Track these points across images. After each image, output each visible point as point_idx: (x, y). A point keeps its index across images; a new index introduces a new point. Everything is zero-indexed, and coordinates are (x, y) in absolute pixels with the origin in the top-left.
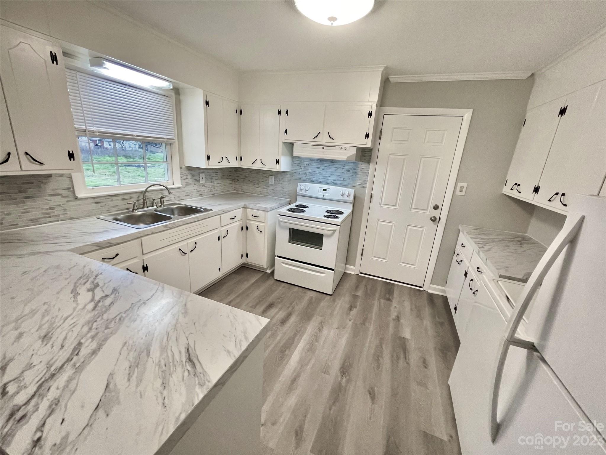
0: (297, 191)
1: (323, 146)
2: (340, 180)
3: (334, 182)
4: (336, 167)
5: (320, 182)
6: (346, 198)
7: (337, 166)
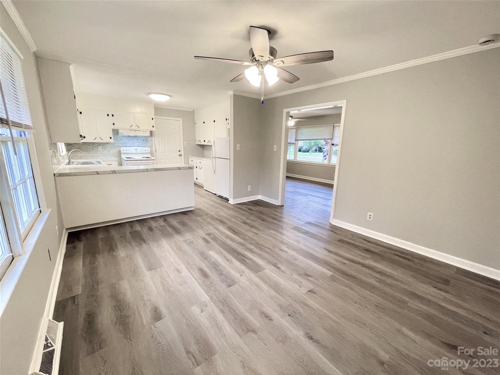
0: (122, 151)
2: (141, 145)
4: (137, 139)
5: (132, 146)
6: (147, 152)
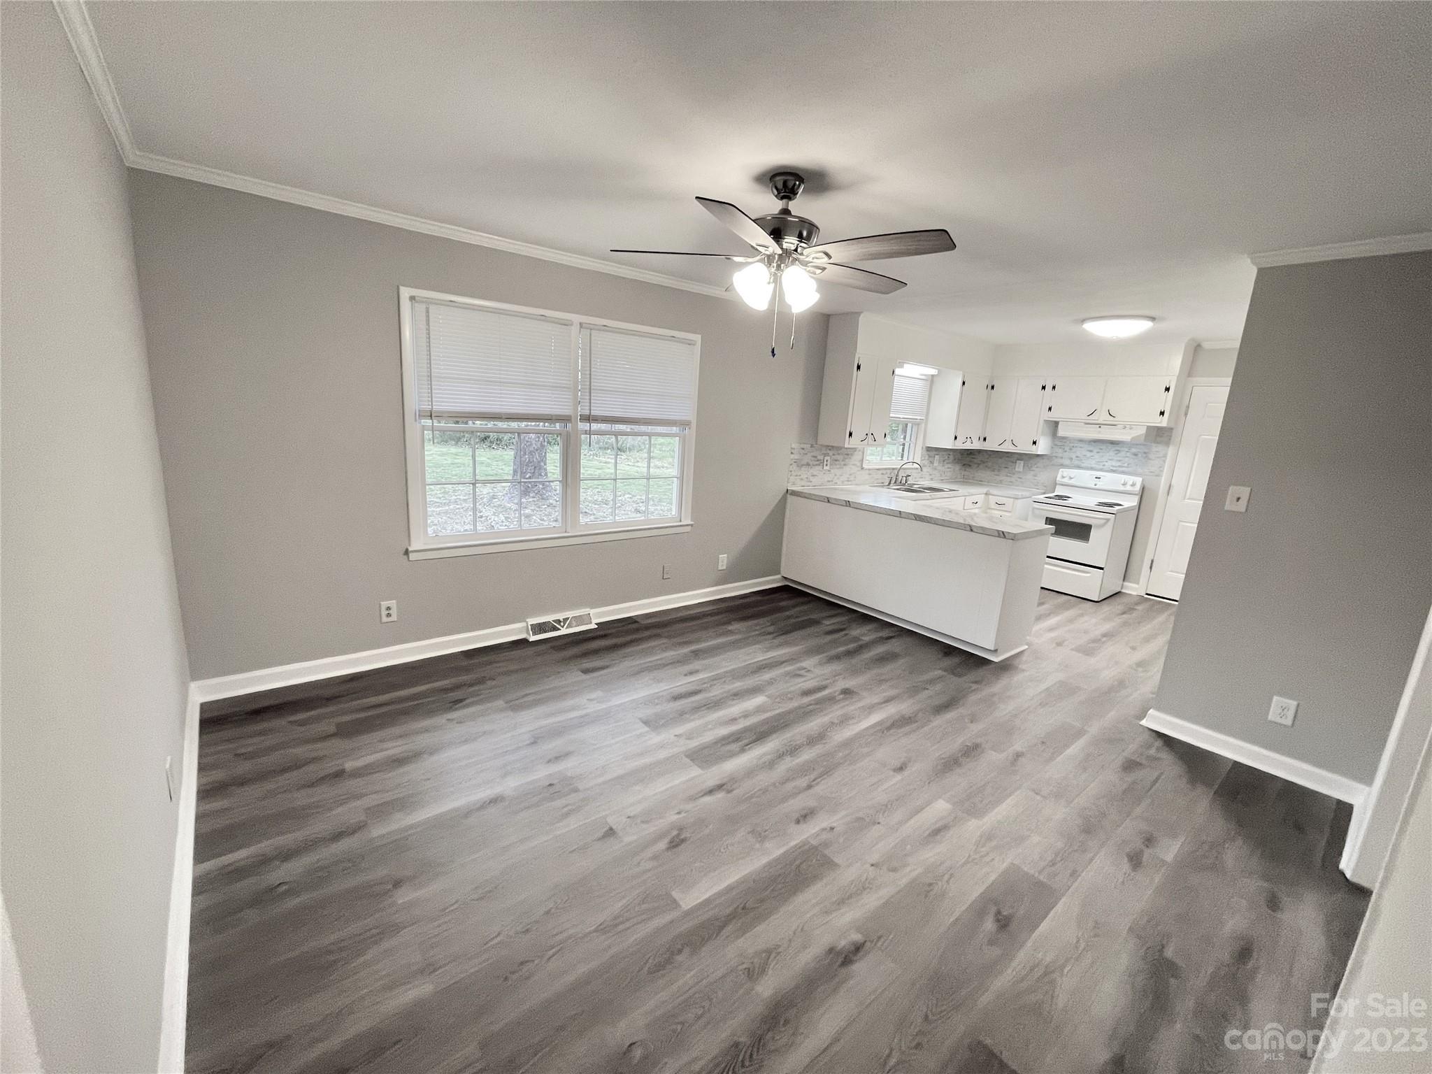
0: (1058, 479)
1: (1100, 425)
2: (1122, 467)
3: (1114, 469)
5: (1092, 469)
7: (1118, 448)
